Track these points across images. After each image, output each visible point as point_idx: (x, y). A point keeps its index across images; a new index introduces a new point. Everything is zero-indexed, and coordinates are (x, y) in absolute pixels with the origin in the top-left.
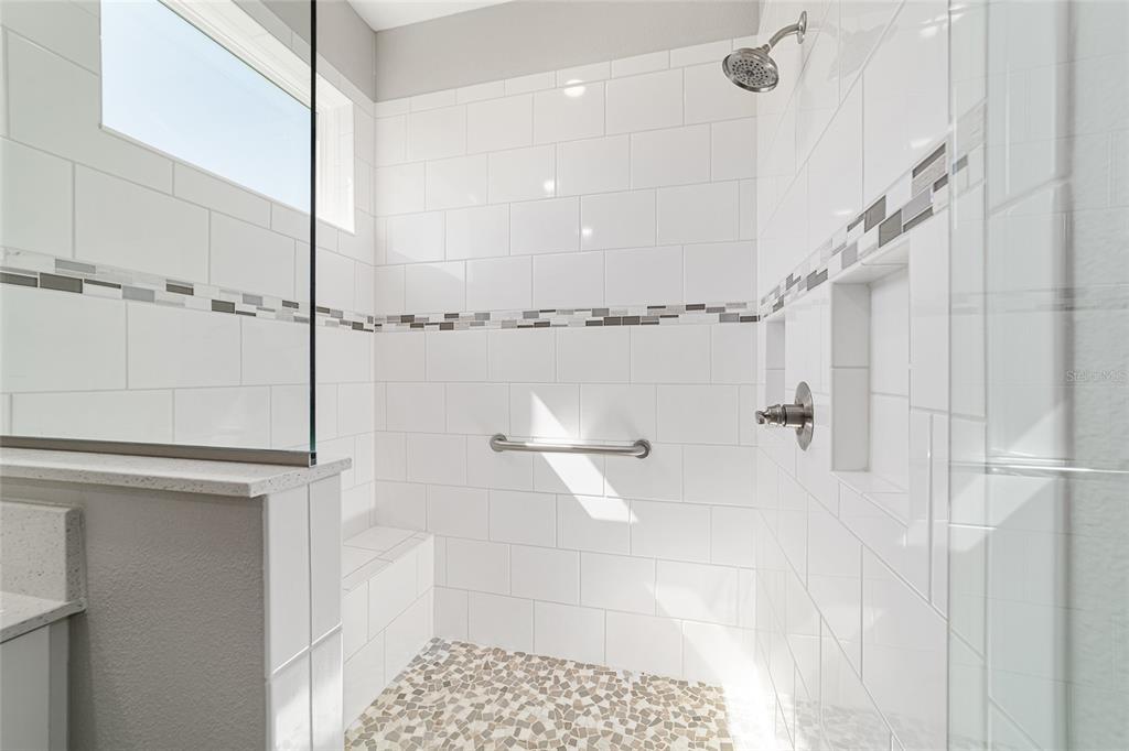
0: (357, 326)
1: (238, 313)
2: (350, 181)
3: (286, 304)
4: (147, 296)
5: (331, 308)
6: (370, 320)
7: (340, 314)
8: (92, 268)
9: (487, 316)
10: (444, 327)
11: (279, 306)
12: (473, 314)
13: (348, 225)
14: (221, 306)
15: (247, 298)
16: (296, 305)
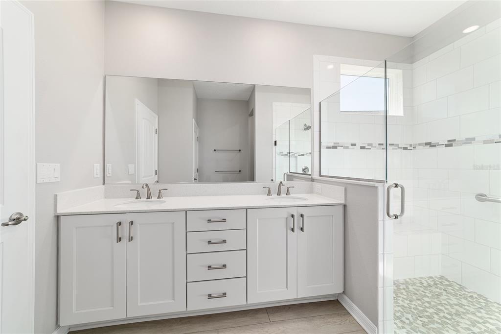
0: (405, 148)
1: (367, 149)
2: (402, 98)
3: (379, 144)
4: (347, 148)
5: (394, 143)
6: (411, 145)
7: (397, 145)
8: (338, 143)
9: (474, 139)
10: (446, 146)
11: (377, 146)
12: (464, 139)
13: (401, 113)
14: (363, 148)
15: (369, 145)
16: (382, 144)
